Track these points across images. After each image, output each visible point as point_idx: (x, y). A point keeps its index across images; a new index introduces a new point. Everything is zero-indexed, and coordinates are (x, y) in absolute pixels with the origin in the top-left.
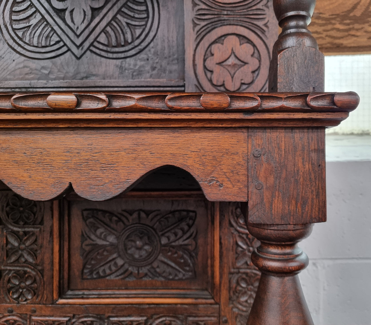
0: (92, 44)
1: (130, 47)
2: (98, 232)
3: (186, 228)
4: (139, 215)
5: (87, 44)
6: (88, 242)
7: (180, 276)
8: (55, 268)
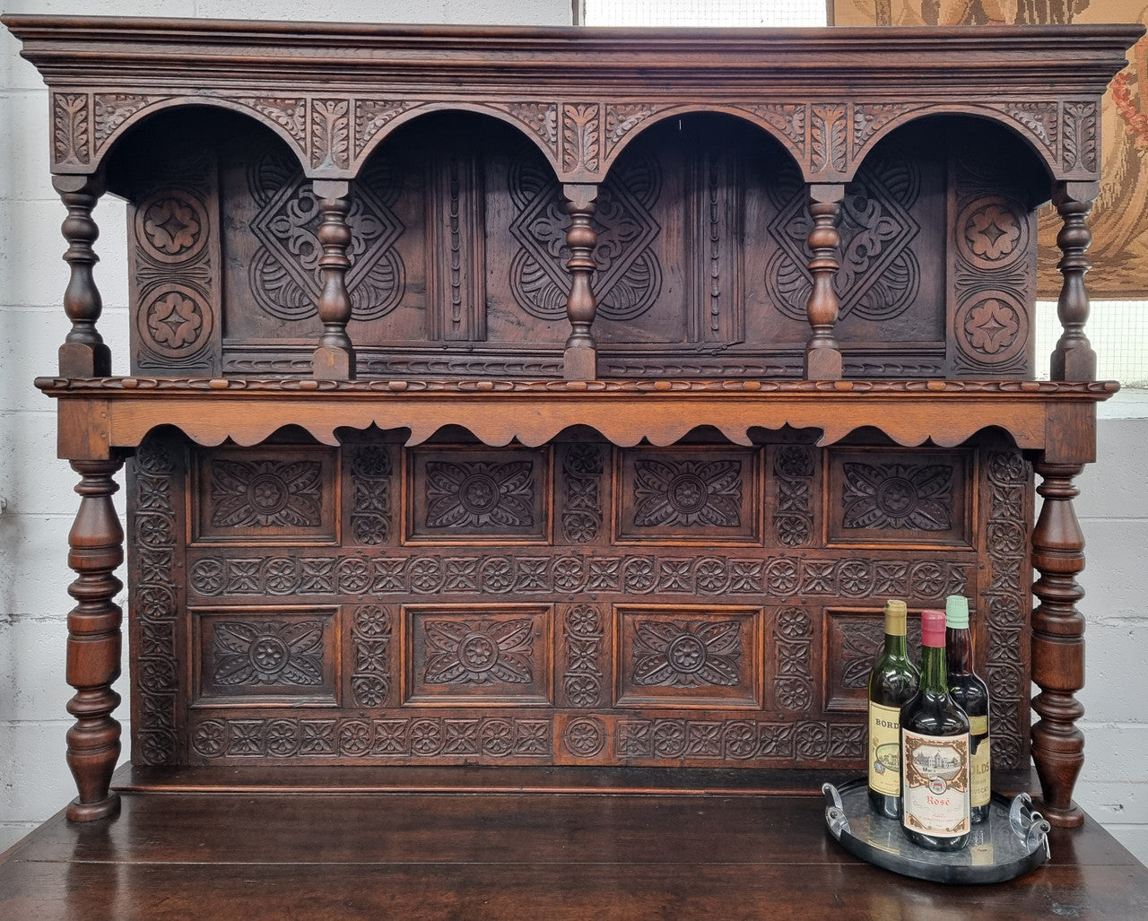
0: (854, 307)
1: (891, 309)
2: (859, 484)
3: (943, 481)
4: (897, 468)
5: (850, 306)
6: (849, 493)
7: (936, 527)
8: (825, 515)
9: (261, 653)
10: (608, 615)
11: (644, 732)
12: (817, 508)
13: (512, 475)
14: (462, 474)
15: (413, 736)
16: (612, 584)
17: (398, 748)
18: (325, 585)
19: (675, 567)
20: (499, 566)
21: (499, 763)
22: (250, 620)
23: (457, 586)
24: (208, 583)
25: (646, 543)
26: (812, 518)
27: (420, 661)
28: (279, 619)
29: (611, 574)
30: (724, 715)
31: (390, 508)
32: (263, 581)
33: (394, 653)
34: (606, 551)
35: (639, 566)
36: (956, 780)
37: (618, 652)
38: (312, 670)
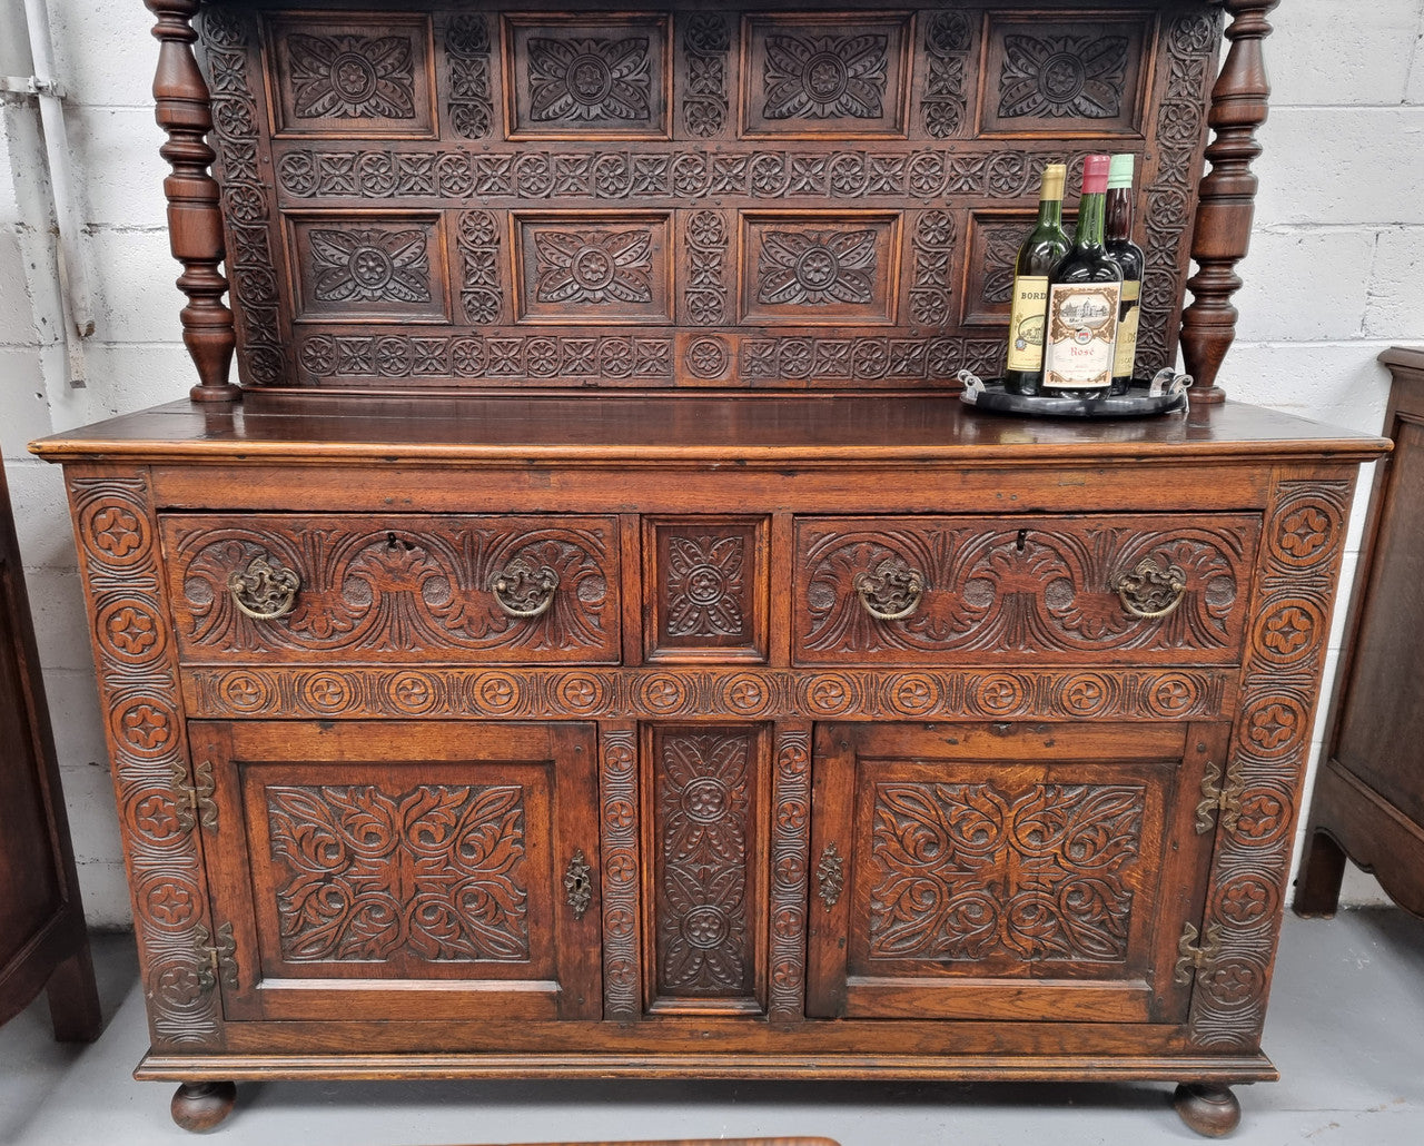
3: (1116, 56)
4: (1066, 41)
6: (1009, 74)
7: (1102, 114)
8: (979, 100)
9: (362, 266)
10: (733, 223)
11: (769, 352)
12: (971, 92)
13: (624, 56)
14: (568, 54)
15: (530, 356)
16: (738, 186)
17: (514, 368)
18: (425, 186)
19: (809, 165)
20: (615, 165)
21: (619, 384)
22: (346, 228)
23: (568, 189)
24: (298, 182)
25: (776, 137)
26: (964, 103)
27: (532, 277)
28: (377, 227)
29: (737, 175)
30: (855, 332)
31: (490, 94)
32: (358, 182)
33: (504, 265)
34: (732, 147)
35: (769, 164)
36: (1102, 329)
37: (743, 265)
38: (418, 285)
